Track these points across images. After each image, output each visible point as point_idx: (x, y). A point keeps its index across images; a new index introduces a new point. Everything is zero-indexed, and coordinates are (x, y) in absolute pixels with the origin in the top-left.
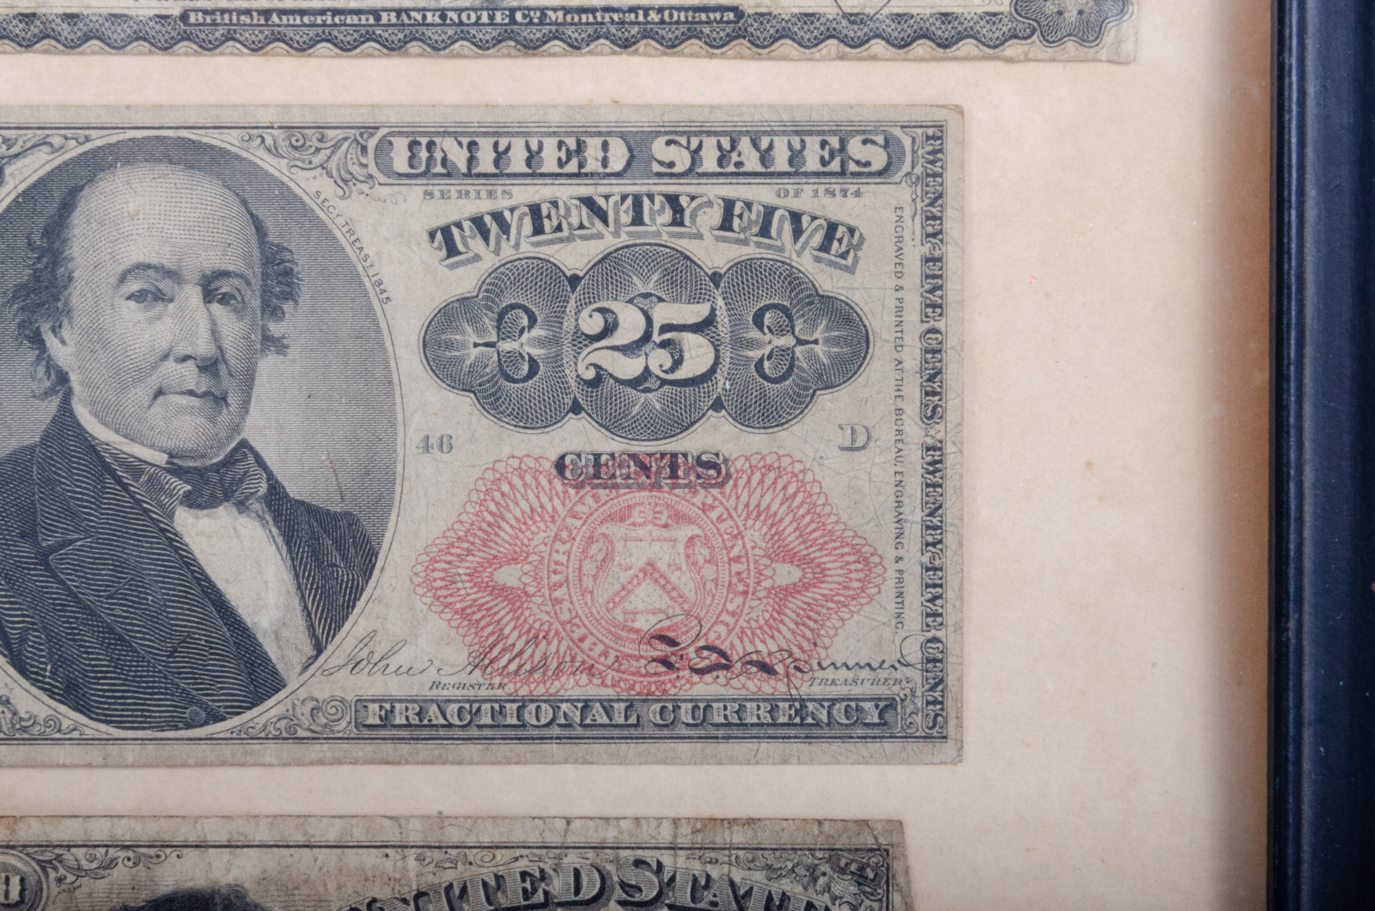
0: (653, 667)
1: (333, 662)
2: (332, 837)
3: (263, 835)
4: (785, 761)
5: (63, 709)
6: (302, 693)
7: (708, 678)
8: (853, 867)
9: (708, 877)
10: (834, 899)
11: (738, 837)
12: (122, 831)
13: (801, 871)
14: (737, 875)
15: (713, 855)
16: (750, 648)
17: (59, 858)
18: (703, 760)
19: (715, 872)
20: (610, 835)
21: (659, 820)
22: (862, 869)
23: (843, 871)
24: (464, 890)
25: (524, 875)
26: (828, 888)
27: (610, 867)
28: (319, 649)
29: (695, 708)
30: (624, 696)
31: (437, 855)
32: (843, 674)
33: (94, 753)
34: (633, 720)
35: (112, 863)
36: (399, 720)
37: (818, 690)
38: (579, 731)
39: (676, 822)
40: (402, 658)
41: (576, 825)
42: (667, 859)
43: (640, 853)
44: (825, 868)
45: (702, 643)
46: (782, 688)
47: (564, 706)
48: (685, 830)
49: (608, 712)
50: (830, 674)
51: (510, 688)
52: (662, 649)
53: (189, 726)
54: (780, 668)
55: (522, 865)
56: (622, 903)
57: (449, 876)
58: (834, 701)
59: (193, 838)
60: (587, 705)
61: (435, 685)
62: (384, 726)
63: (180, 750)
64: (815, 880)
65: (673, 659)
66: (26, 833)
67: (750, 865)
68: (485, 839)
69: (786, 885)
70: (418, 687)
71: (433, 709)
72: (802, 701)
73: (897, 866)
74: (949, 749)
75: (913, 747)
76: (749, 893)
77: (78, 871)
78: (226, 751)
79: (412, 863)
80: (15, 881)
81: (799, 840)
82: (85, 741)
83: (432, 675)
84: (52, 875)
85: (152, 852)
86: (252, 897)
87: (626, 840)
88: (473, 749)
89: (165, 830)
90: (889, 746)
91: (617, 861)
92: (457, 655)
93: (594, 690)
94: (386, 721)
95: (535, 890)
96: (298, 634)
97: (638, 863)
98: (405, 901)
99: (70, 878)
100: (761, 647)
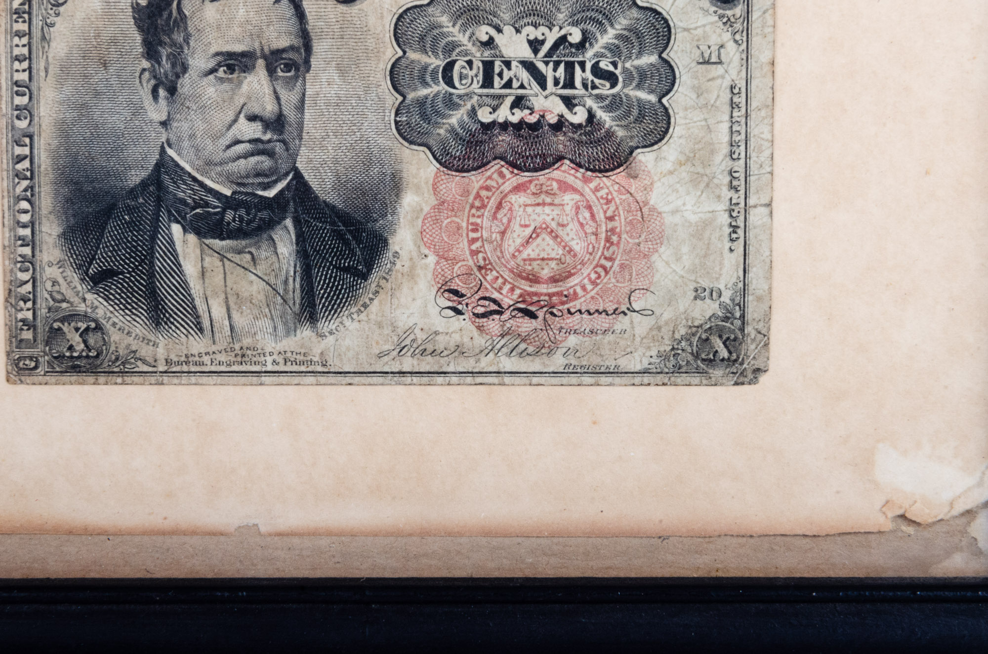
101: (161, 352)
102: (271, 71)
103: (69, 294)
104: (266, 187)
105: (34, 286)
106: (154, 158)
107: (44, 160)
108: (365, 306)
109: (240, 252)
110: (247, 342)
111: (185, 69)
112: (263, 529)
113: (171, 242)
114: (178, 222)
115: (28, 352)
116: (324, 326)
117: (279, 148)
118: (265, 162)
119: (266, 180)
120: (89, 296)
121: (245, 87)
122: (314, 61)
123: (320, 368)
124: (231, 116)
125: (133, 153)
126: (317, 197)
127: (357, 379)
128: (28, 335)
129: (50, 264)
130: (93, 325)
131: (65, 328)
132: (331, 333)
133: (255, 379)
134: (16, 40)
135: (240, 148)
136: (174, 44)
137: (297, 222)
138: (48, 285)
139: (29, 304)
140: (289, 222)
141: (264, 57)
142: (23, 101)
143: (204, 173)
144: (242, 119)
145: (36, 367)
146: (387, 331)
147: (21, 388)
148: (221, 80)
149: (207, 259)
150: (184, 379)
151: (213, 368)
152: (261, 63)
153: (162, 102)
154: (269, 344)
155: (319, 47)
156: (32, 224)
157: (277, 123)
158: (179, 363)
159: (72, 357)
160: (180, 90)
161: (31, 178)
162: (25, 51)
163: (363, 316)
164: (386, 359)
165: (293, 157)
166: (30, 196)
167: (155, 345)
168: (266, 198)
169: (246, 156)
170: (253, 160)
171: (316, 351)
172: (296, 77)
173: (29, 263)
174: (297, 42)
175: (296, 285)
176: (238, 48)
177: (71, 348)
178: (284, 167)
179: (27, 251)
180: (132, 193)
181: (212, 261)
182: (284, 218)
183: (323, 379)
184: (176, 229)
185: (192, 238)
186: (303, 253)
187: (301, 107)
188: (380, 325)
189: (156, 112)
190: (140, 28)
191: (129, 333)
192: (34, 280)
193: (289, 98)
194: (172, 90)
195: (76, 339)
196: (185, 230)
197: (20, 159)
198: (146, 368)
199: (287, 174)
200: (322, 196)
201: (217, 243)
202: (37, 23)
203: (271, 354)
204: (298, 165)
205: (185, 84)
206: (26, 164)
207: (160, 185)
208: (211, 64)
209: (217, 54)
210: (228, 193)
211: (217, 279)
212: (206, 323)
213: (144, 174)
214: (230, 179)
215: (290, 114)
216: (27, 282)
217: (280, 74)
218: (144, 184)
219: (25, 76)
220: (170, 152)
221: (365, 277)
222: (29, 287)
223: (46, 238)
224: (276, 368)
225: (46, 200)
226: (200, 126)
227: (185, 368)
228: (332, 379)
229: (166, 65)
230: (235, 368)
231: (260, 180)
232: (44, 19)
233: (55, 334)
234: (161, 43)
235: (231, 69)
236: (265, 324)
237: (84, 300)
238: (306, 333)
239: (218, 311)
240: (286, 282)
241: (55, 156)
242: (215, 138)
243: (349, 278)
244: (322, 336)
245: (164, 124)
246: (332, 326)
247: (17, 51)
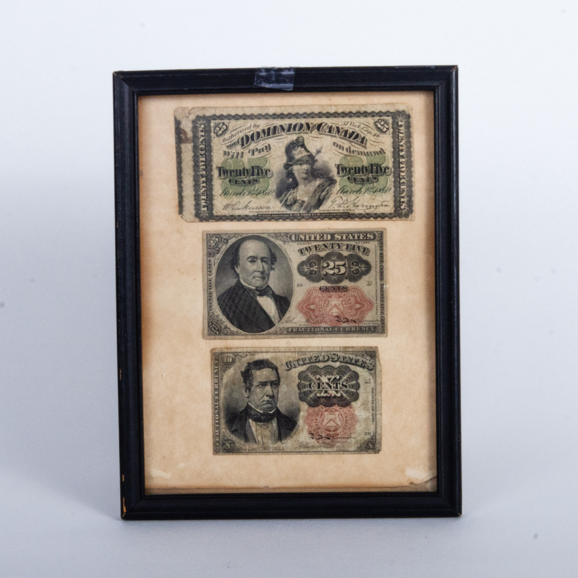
0: (336, 322)
1: (283, 321)
2: (283, 350)
3: (272, 350)
4: (358, 337)
5: (239, 330)
6: (278, 327)
7: (345, 323)
8: (370, 354)
9: (346, 357)
10: (367, 360)
11: (350, 350)
12: (249, 350)
13: (361, 355)
14: (351, 356)
15: (346, 353)
16: (352, 318)
17: (238, 355)
18: (345, 337)
19: (347, 356)
20: (329, 350)
21: (337, 347)
22: (371, 354)
23: (368, 355)
24: (305, 359)
25: (315, 356)
26: (365, 358)
27: (330, 355)
28: (281, 319)
29: (343, 328)
30: (331, 326)
31: (301, 353)
32: (367, 322)
33: (244, 337)
34: (333, 330)
35: (247, 355)
36: (294, 331)
37: (363, 325)
38: (324, 332)
39: (340, 347)
40: (295, 321)
41: (324, 348)
42: (339, 353)
43: (334, 353)
44: (365, 355)
45: (344, 318)
46: (357, 325)
47: (321, 328)
48: (342, 349)
49: (329, 329)
50: (365, 322)
51: (312, 325)
52: (337, 319)
53: (259, 332)
54: (357, 322)
55: (315, 355)
56: (332, 361)
57: (303, 357)
58: (366, 327)
59: (260, 351)
60: (325, 328)
61: (300, 325)
62: (291, 332)
63: (258, 336)
64: (363, 357)
65: (339, 320)
66: (232, 350)
67: (353, 354)
68: (309, 351)
69: (358, 358)
70: (297, 326)
71: (300, 329)
72: (361, 327)
73: (377, 354)
74: (385, 335)
75: (380, 334)
76: (352, 359)
77: (241, 357)
78: (266, 336)
79: (297, 355)
80: (231, 359)
81: (361, 350)
82: (242, 335)
83: (299, 323)
84: (237, 357)
85: (253, 353)
86: (270, 360)
87: (332, 350)
88: (306, 336)
89: (256, 350)
90: (375, 334)
91: (330, 354)
92: (304, 320)
93: (326, 326)
94: (292, 331)
95: (317, 359)
96: (277, 316)
97: (334, 354)
98: (295, 361)
99: (240, 358)
100: (354, 318)
101: (247, 448)
102: (271, 385)
103: (227, 435)
104: (270, 411)
105: (219, 433)
106: (246, 405)
107: (221, 405)
108: (292, 437)
109: (264, 425)
110: (266, 445)
111: (252, 385)
112: (270, 487)
113: (249, 423)
114: (251, 419)
115: (218, 448)
116: (284, 441)
117: (273, 402)
118: (270, 405)
119: (270, 409)
120: (231, 436)
121: (266, 389)
122: (281, 384)
123: (282, 451)
124: (262, 395)
125: (241, 404)
126: (281, 413)
127: (291, 453)
128: (218, 444)
129: (223, 428)
130: (232, 442)
131: (226, 443)
132: (285, 443)
133: (268, 454)
134: (215, 379)
135: (264, 403)
136: (250, 380)
137: (277, 419)
138: (222, 433)
139: (218, 437)
140: (275, 419)
141: (270, 382)
142: (216, 392)
143: (257, 408)
144: (265, 396)
145: (219, 451)
146: (297, 442)
147: (216, 456)
148: (260, 388)
149: (257, 427)
150: (252, 454)
151: (259, 451)
152: (269, 384)
153: (248, 393)
154: (271, 446)
155: (282, 380)
156: (219, 420)
157: (272, 397)
158: (251, 450)
159: (227, 449)
160: (251, 390)
161: (219, 409)
162: (217, 382)
163: (292, 439)
164: (297, 449)
165: (276, 404)
166: (219, 413)
167: (246, 446)
168: (270, 414)
169: (265, 404)
170: (268, 405)
171: (282, 447)
172: (277, 387)
173: (218, 428)
174: (276, 379)
175: (277, 432)
176: (264, 380)
177: (227, 447)
178: (274, 406)
179: (218, 426)
180: (241, 412)
181: (258, 427)
182: (274, 418)
183: (283, 453)
184: (250, 420)
185: (254, 422)
186: (279, 425)
187: (278, 393)
188: (295, 441)
189: (246, 395)
190: (243, 376)
191: (240, 444)
192: (219, 432)
193: (275, 391)
194: (250, 390)
195: (228, 445)
196: (252, 420)
197: (216, 405)
198: (243, 451)
199: (275, 408)
200: (283, 413)
201: (260, 423)
202: (220, 375)
203: (272, 448)
204: (278, 406)
205: (253, 388)
206: (217, 406)
207: (247, 411)
208: (258, 384)
209: (260, 382)
210: (262, 412)
211: (260, 431)
212: (257, 441)
213: (243, 408)
214: (261, 409)
215: (275, 395)
216: (217, 433)
217: (273, 386)
218: (243, 410)
219: (217, 387)
220: (249, 404)
221: (292, 430)
222: (218, 434)
223: (222, 423)
224: (273, 451)
225: (222, 415)
226: (256, 398)
227: (253, 451)
228: (285, 453)
229: (248, 384)
230: (264, 451)
231: (269, 409)
232: (222, 375)
233: (224, 444)
234: (247, 380)
235: (262, 385)
236: (270, 441)
237: (230, 436)
238: (279, 443)
239: (260, 438)
240: (275, 432)
241: (223, 404)
242: (260, 400)
243: (289, 431)
244: (282, 444)
245: (248, 397)
246: (285, 441)
247: (216, 382)
